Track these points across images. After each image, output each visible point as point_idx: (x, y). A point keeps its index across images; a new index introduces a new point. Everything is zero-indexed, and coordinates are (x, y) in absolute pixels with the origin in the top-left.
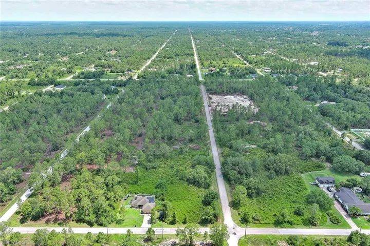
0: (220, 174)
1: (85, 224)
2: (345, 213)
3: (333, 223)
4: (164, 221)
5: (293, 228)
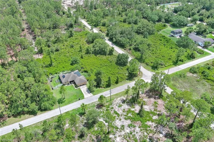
0: (111, 44)
1: (27, 116)
2: (201, 47)
3: (201, 54)
4: (100, 87)
5: (185, 63)
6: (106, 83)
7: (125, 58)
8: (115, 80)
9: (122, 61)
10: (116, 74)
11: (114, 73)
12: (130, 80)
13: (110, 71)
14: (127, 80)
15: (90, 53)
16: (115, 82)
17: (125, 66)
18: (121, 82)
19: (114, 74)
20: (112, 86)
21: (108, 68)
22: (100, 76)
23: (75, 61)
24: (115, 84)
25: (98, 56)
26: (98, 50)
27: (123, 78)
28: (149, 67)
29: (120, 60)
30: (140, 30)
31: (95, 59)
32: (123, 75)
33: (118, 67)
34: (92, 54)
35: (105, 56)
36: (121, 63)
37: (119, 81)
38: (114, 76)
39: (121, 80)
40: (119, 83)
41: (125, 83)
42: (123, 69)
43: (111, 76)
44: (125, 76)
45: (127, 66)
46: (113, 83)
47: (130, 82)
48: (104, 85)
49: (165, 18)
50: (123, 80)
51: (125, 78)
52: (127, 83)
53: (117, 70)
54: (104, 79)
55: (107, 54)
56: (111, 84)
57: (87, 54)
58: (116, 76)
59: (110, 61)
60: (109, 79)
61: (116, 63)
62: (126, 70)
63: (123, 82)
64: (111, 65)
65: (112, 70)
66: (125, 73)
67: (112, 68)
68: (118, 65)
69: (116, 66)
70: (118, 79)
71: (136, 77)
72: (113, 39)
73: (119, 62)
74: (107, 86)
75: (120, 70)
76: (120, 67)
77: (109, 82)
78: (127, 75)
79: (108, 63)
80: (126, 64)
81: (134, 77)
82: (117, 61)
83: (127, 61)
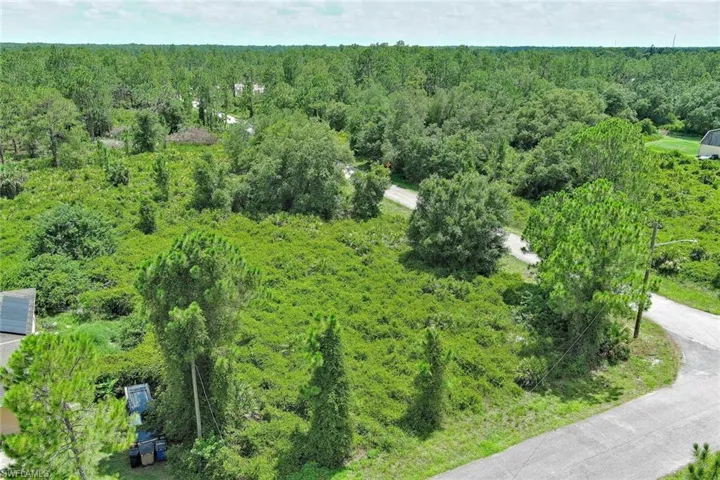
6: (291, 422)
7: (481, 205)
8: (405, 386)
9: (458, 231)
10: (403, 329)
11: (384, 320)
12: (567, 395)
13: (352, 309)
14: (530, 384)
16: (397, 411)
17: (481, 278)
18: (467, 418)
19: (384, 328)
20: (358, 457)
21: (339, 284)
22: (201, 319)
23: (59, 237)
24: (398, 436)
25: (268, 220)
26: (276, 183)
27: (482, 373)
28: (690, 284)
29: (438, 224)
30: (532, 129)
31: (244, 233)
32: (484, 345)
33: (426, 277)
34: (235, 210)
35: (321, 224)
36: (451, 244)
37: (445, 399)
38: (385, 351)
39: (469, 392)
40: (446, 420)
41: (519, 427)
42: (468, 292)
43: (362, 351)
44: (502, 353)
45: (504, 276)
46: (377, 426)
47: (569, 410)
48: (256, 442)
49: (635, 105)
50: (485, 391)
51: (508, 371)
52: (542, 425)
53: (418, 302)
54: (279, 381)
55: (339, 212)
56: (349, 432)
57: (192, 210)
58: (411, 347)
59: (354, 246)
60: (325, 368)
61: (410, 260)
62: (495, 302)
63: (494, 413)
64: (359, 266)
65: (365, 299)
66: (497, 328)
67: (368, 289)
68: (421, 269)
69: (405, 276)
70: (436, 366)
71: (612, 364)
72: (383, 148)
73: (428, 241)
74: (303, 460)
75: (441, 299)
76: (443, 281)
77: (317, 411)
78: (519, 338)
79: (341, 260)
80: (491, 263)
81: (599, 364)
82: (415, 234)
83: (497, 237)
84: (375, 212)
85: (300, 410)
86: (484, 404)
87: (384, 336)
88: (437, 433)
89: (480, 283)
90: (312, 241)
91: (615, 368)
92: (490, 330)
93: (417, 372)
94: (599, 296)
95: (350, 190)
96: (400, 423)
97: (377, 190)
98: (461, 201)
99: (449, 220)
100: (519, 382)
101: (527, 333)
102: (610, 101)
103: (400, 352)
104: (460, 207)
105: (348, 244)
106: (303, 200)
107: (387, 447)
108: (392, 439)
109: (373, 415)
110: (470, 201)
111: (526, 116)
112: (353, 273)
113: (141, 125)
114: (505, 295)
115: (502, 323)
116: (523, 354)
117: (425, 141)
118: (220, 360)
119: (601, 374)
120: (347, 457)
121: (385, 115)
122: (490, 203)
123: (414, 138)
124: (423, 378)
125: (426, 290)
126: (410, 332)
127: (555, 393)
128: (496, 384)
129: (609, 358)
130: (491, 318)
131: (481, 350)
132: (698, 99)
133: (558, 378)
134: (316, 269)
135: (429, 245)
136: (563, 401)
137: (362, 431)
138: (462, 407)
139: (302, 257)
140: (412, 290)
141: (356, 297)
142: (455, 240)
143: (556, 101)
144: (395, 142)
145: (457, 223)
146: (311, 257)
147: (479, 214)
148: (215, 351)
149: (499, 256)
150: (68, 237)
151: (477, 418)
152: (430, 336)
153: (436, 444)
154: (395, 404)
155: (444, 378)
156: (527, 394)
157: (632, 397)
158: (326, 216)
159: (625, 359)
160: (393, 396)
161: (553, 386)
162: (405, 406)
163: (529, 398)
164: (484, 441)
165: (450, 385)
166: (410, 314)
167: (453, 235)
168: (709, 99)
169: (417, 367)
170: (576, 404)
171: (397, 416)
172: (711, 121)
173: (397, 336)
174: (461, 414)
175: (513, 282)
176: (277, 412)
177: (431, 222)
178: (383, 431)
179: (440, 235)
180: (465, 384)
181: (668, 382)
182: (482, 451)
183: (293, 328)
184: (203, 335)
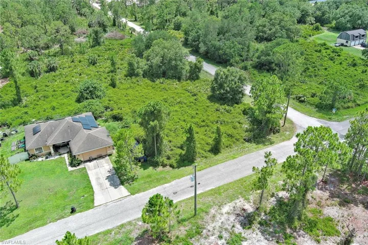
4: (156, 164)
6: (179, 151)
7: (236, 80)
8: (211, 141)
9: (228, 89)
10: (210, 124)
11: (204, 121)
12: (258, 143)
13: (193, 117)
14: (249, 141)
15: (137, 75)
16: (208, 148)
17: (236, 105)
18: (228, 150)
19: (203, 124)
20: (198, 160)
21: (187, 108)
22: (158, 125)
23: (88, 92)
24: (209, 154)
25: (158, 81)
26: (160, 67)
27: (233, 137)
28: (308, 106)
29: (221, 86)
30: (264, 32)
31: (151, 88)
32: (235, 128)
33: (217, 105)
34: (144, 77)
35: (178, 83)
36: (226, 93)
37: (222, 145)
38: (204, 131)
39: (229, 143)
40: (222, 151)
41: (243, 152)
42: (231, 111)
43: (197, 131)
44: (240, 131)
45: (244, 104)
46: (203, 152)
47: (258, 147)
48: (171, 156)
49: (315, 15)
50: (234, 143)
51: (241, 137)
52: (250, 151)
53: (215, 114)
54: (174, 140)
55: (184, 77)
56: (196, 153)
57: (128, 77)
58: (212, 130)
59: (191, 93)
60: (190, 137)
61: (212, 98)
62: (240, 114)
63: (236, 148)
64: (194, 101)
65: (197, 114)
66: (239, 123)
67: (198, 110)
68: (215, 102)
69: (209, 104)
70: (219, 136)
71: (274, 134)
72: (200, 46)
73: (218, 92)
74: (184, 160)
75: (222, 113)
76: (223, 107)
77: (188, 148)
78: (246, 126)
79: (187, 98)
80: (240, 99)
81: (270, 134)
82: (213, 89)
83: (242, 90)
84: (198, 78)
85: (181, 148)
86: (233, 146)
87: (204, 126)
88: (219, 154)
89: (235, 107)
90: (176, 91)
91: (275, 135)
92: (237, 124)
93: (214, 137)
94: (268, 115)
95: (188, 68)
96: (209, 151)
97: (198, 69)
98: (229, 78)
99: (226, 85)
100: (244, 140)
101: (249, 125)
102: (303, 13)
103: (209, 131)
104: (229, 80)
105: (189, 92)
106: (170, 73)
107: (206, 157)
108: (207, 155)
109: (202, 149)
110: (233, 78)
111: (261, 26)
112: (192, 104)
113: (95, 34)
114: (243, 112)
115: (241, 122)
116: (246, 131)
117: (218, 44)
118: (162, 135)
119: (270, 137)
120: (195, 160)
121: (200, 30)
122: (240, 79)
123: (213, 42)
124: (216, 139)
125: (217, 110)
126: (212, 125)
127: (255, 143)
128: (237, 140)
129: (274, 132)
130: (238, 120)
131: (234, 130)
132: (342, 14)
133: (257, 138)
134: (179, 103)
135: (219, 94)
136: (257, 144)
137: (199, 153)
138: (227, 147)
139: (173, 98)
140: (212, 110)
141: (194, 113)
142: (227, 92)
143: (275, 19)
144: (205, 43)
145: (227, 86)
146: (176, 98)
147: (235, 83)
148: (161, 133)
149: (242, 97)
150: (90, 91)
151: (231, 150)
152: (218, 127)
153: (219, 157)
154: (208, 146)
155: (222, 139)
156: (247, 143)
157: (277, 143)
158: (179, 79)
159: (279, 132)
160: (207, 144)
161: (254, 141)
162: (211, 147)
163: (247, 144)
164: (233, 155)
165: (223, 141)
166: (212, 119)
167: (227, 90)
168: (347, 14)
169: (214, 136)
170: (260, 146)
171: (208, 149)
172: (346, 24)
173: (208, 126)
174: (227, 149)
175: (246, 107)
176: (175, 148)
177: (219, 85)
178: (205, 153)
179: (222, 90)
180: (228, 140)
181: (289, 139)
182: (232, 158)
183: (175, 124)
184: (158, 129)
